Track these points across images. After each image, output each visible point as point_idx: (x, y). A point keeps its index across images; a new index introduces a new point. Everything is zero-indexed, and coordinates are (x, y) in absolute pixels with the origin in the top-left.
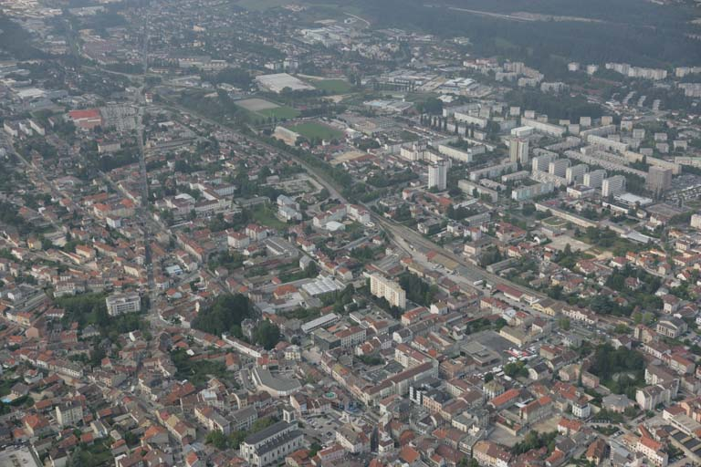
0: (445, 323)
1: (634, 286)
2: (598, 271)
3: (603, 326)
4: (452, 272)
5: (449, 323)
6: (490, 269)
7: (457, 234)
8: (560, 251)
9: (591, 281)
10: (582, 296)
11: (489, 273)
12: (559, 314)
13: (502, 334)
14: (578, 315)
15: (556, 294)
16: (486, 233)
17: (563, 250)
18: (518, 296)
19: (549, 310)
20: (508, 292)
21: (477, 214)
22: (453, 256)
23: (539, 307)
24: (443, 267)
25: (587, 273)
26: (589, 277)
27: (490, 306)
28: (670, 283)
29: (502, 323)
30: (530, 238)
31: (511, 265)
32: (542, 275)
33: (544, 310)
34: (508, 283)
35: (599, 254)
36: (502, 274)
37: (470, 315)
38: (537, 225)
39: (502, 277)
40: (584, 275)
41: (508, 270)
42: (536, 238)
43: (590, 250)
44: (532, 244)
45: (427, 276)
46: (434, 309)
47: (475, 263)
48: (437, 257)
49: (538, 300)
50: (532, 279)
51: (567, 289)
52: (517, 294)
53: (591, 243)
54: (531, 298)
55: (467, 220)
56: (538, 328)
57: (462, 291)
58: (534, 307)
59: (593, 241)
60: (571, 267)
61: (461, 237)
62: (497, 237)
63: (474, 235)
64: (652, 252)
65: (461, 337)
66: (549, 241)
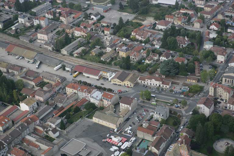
0: (38, 122)
1: (185, 44)
2: (151, 36)
3: (177, 89)
4: (32, 61)
5: (42, 120)
6: (64, 51)
7: (28, 24)
8: (115, 24)
9: (148, 46)
10: (147, 62)
11: (64, 55)
12: (137, 84)
13: (95, 120)
14: (154, 83)
15: (126, 65)
16: (52, 19)
17: (117, 23)
18: (96, 74)
19: (127, 83)
20: (86, 72)
21: (40, 4)
22: (30, 45)
23: (117, 81)
24: (23, 58)
25: (143, 40)
26: (146, 42)
27: (75, 91)
28: (209, 35)
29: (92, 109)
30: (88, 17)
31: (81, 45)
32: (109, 50)
33: (122, 83)
34: (82, 62)
35: (143, 21)
36: (75, 55)
37: (60, 105)
38: (89, 5)
39: (77, 57)
40: (141, 42)
41: (80, 50)
42: (92, 17)
43: (135, 18)
44: (91, 22)
45: (10, 71)
46: (24, 107)
47: (50, 48)
48: (16, 49)
49: (114, 75)
50: (101, 54)
51: (134, 58)
52: (95, 72)
53: (134, 13)
54: (108, 74)
55: (34, 10)
56: (126, 106)
57: (45, 80)
58: (112, 82)
59: (135, 10)
60: (128, 37)
61: (32, 26)
62: (62, 22)
63: (43, 23)
64: (181, 11)
65: (57, 134)
66: (102, 17)
